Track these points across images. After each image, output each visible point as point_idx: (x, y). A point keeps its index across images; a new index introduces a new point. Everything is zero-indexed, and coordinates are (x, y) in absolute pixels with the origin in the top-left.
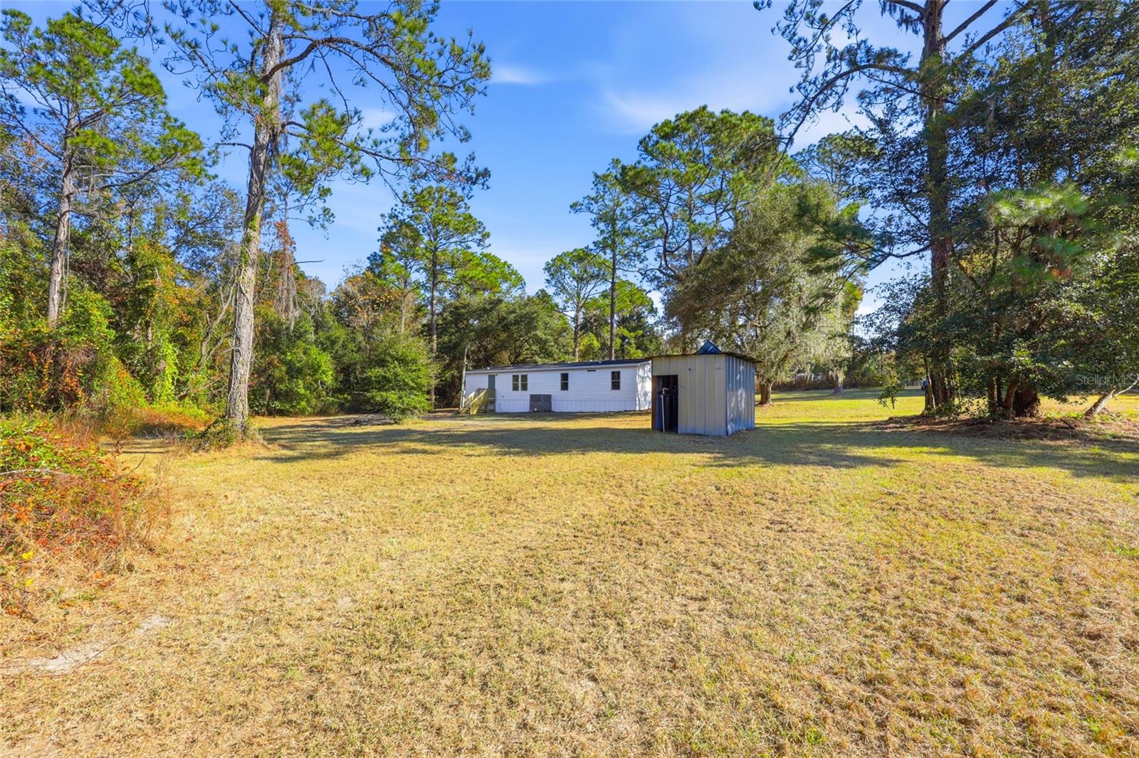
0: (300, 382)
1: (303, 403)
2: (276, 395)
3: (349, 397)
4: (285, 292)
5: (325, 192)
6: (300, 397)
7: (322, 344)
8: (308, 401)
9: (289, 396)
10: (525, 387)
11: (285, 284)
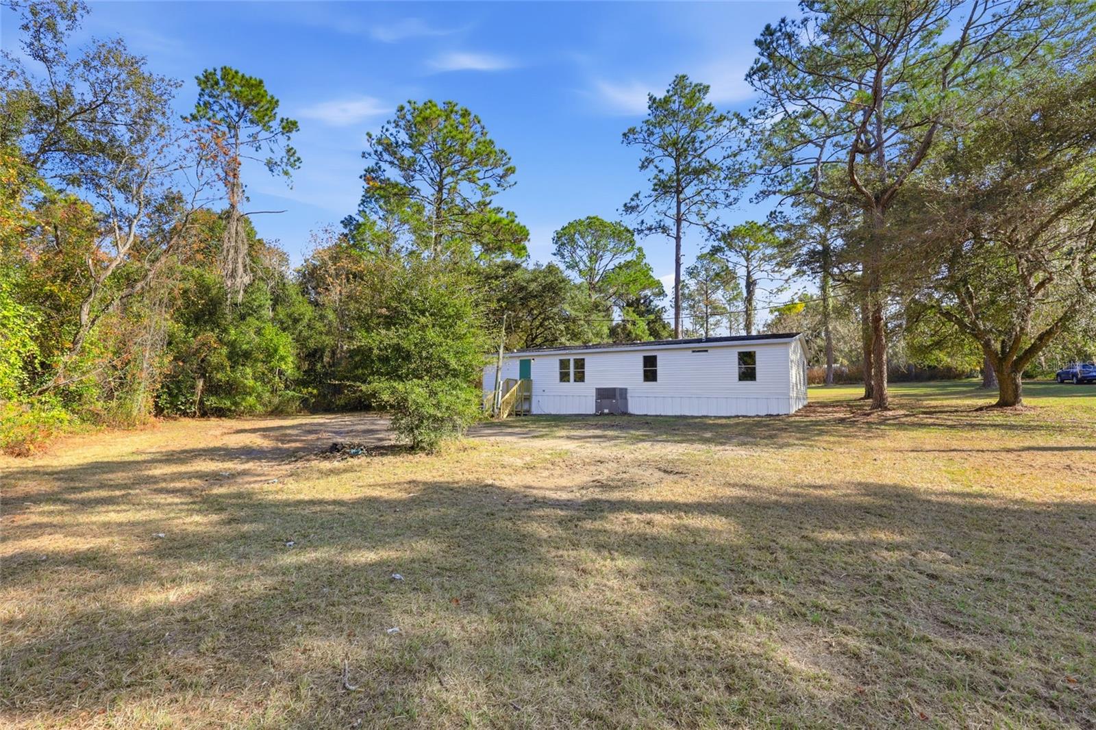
0: (248, 370)
1: (251, 400)
2: (213, 389)
3: (315, 391)
4: (232, 251)
5: (290, 126)
6: (247, 392)
7: (282, 323)
8: (259, 397)
9: (231, 389)
10: (580, 377)
11: (233, 240)
